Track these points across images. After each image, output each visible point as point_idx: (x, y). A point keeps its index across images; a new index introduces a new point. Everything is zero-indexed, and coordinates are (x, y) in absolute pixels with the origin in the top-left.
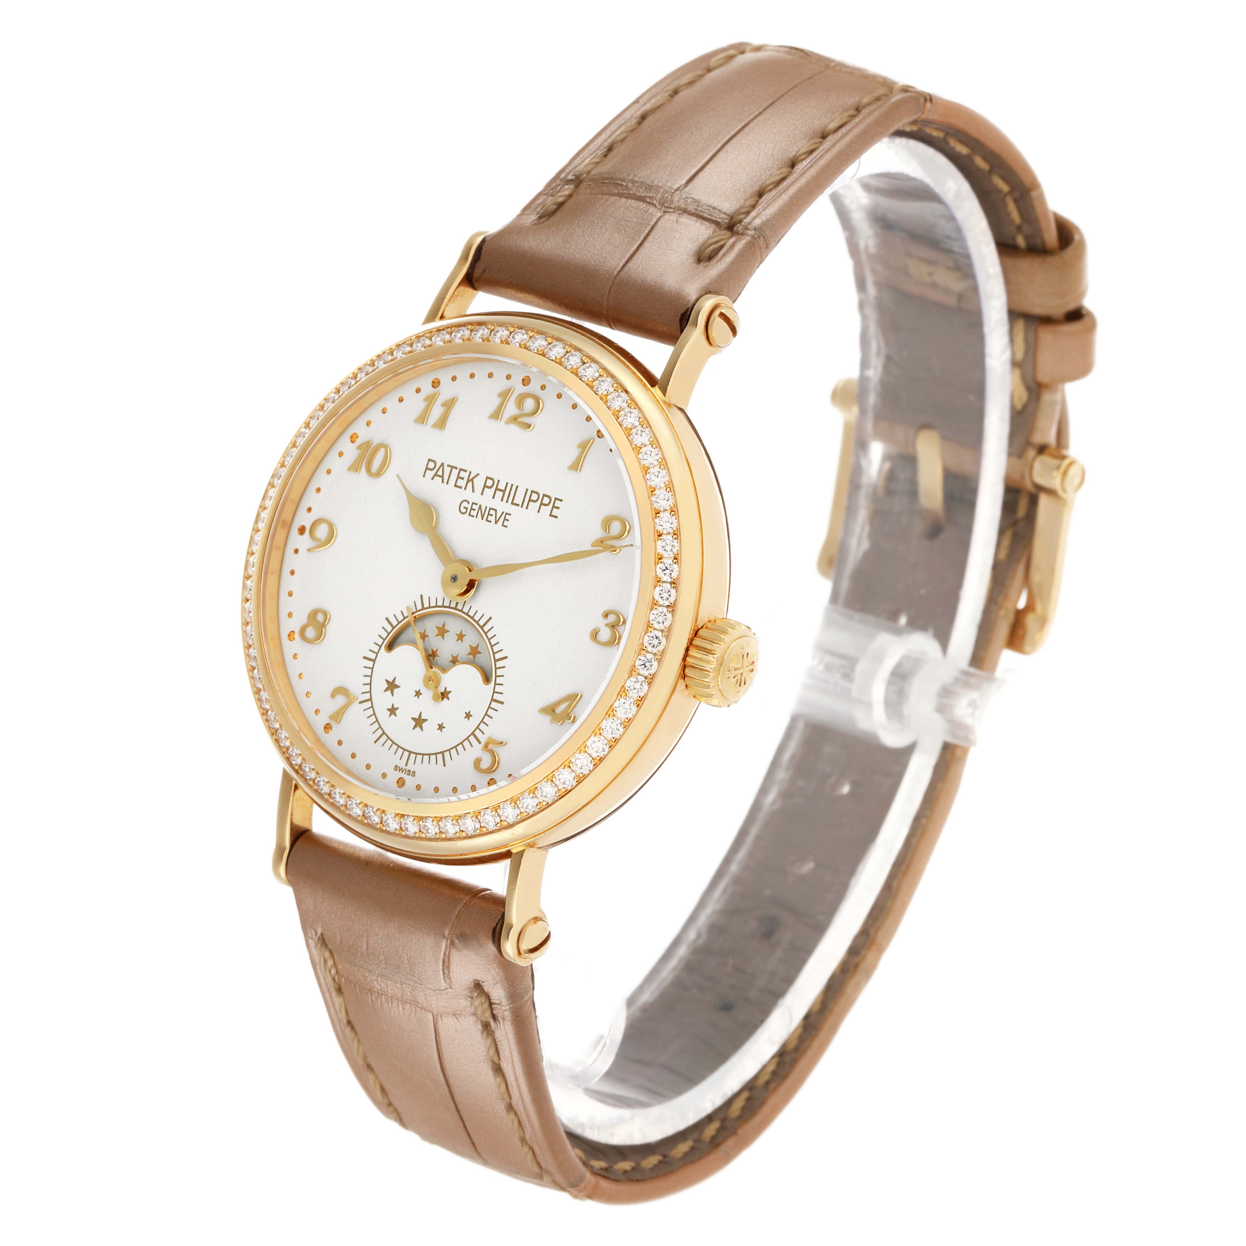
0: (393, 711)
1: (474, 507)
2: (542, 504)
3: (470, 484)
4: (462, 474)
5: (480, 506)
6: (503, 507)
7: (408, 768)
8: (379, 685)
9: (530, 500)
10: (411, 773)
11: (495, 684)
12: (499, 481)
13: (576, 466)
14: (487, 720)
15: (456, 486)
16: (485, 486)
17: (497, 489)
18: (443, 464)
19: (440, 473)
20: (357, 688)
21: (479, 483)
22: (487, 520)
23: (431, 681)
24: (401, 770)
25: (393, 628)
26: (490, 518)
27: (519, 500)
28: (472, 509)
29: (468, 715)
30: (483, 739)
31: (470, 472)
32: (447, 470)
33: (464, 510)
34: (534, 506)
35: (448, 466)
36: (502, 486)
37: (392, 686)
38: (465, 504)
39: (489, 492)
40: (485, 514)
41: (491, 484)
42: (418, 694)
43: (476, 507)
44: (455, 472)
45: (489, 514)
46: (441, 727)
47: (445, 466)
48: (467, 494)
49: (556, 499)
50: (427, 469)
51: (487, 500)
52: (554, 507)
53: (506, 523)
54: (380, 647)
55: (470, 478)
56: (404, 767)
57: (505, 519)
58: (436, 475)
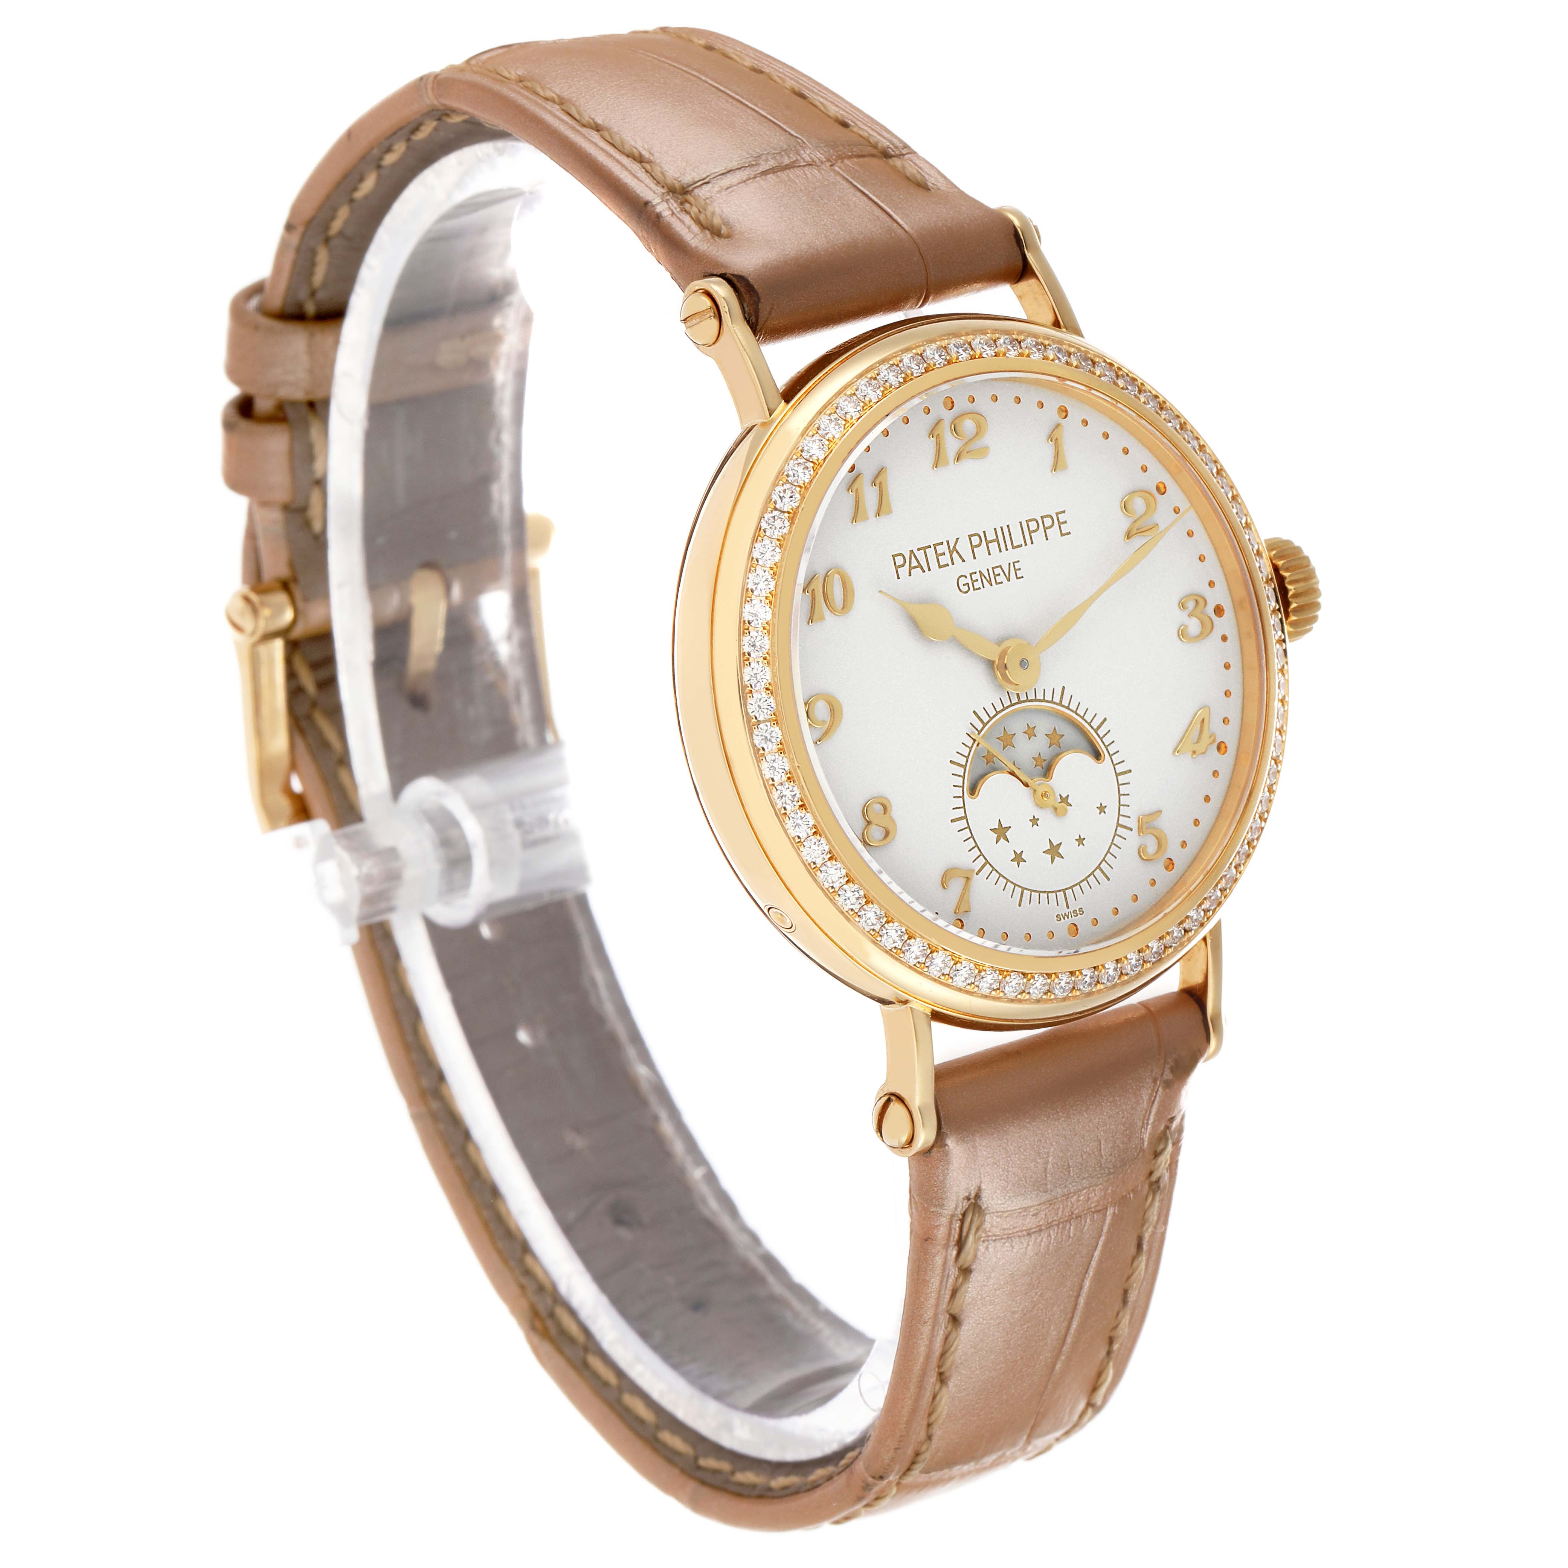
0: (1018, 858)
1: (974, 577)
2: (1045, 529)
3: (955, 554)
4: (940, 549)
5: (980, 572)
6: (1004, 558)
7: (1071, 909)
8: (987, 840)
9: (1030, 532)
10: (1078, 912)
11: (1111, 756)
12: (984, 532)
13: (1058, 463)
14: (1124, 800)
15: (940, 567)
16: (973, 547)
17: (987, 543)
18: (912, 552)
19: (915, 563)
20: (965, 858)
21: (964, 548)
22: (997, 583)
23: (1041, 798)
24: (1066, 916)
25: (965, 767)
26: (999, 579)
27: (1018, 539)
28: (973, 582)
29: (1102, 809)
30: (1132, 823)
31: (948, 542)
32: (920, 555)
33: (965, 589)
34: (1039, 536)
35: (919, 550)
36: (991, 536)
37: (1001, 832)
38: (963, 581)
39: (981, 551)
40: (990, 578)
41: (978, 540)
42: (1035, 821)
43: (976, 577)
44: (931, 552)
45: (995, 576)
46: (1080, 841)
47: (915, 551)
48: (960, 568)
49: (1057, 514)
50: (897, 567)
51: (984, 561)
52: (1060, 524)
53: (1019, 574)
54: (963, 797)
55: (951, 548)
56: (1067, 911)
57: (1016, 570)
58: (911, 568)
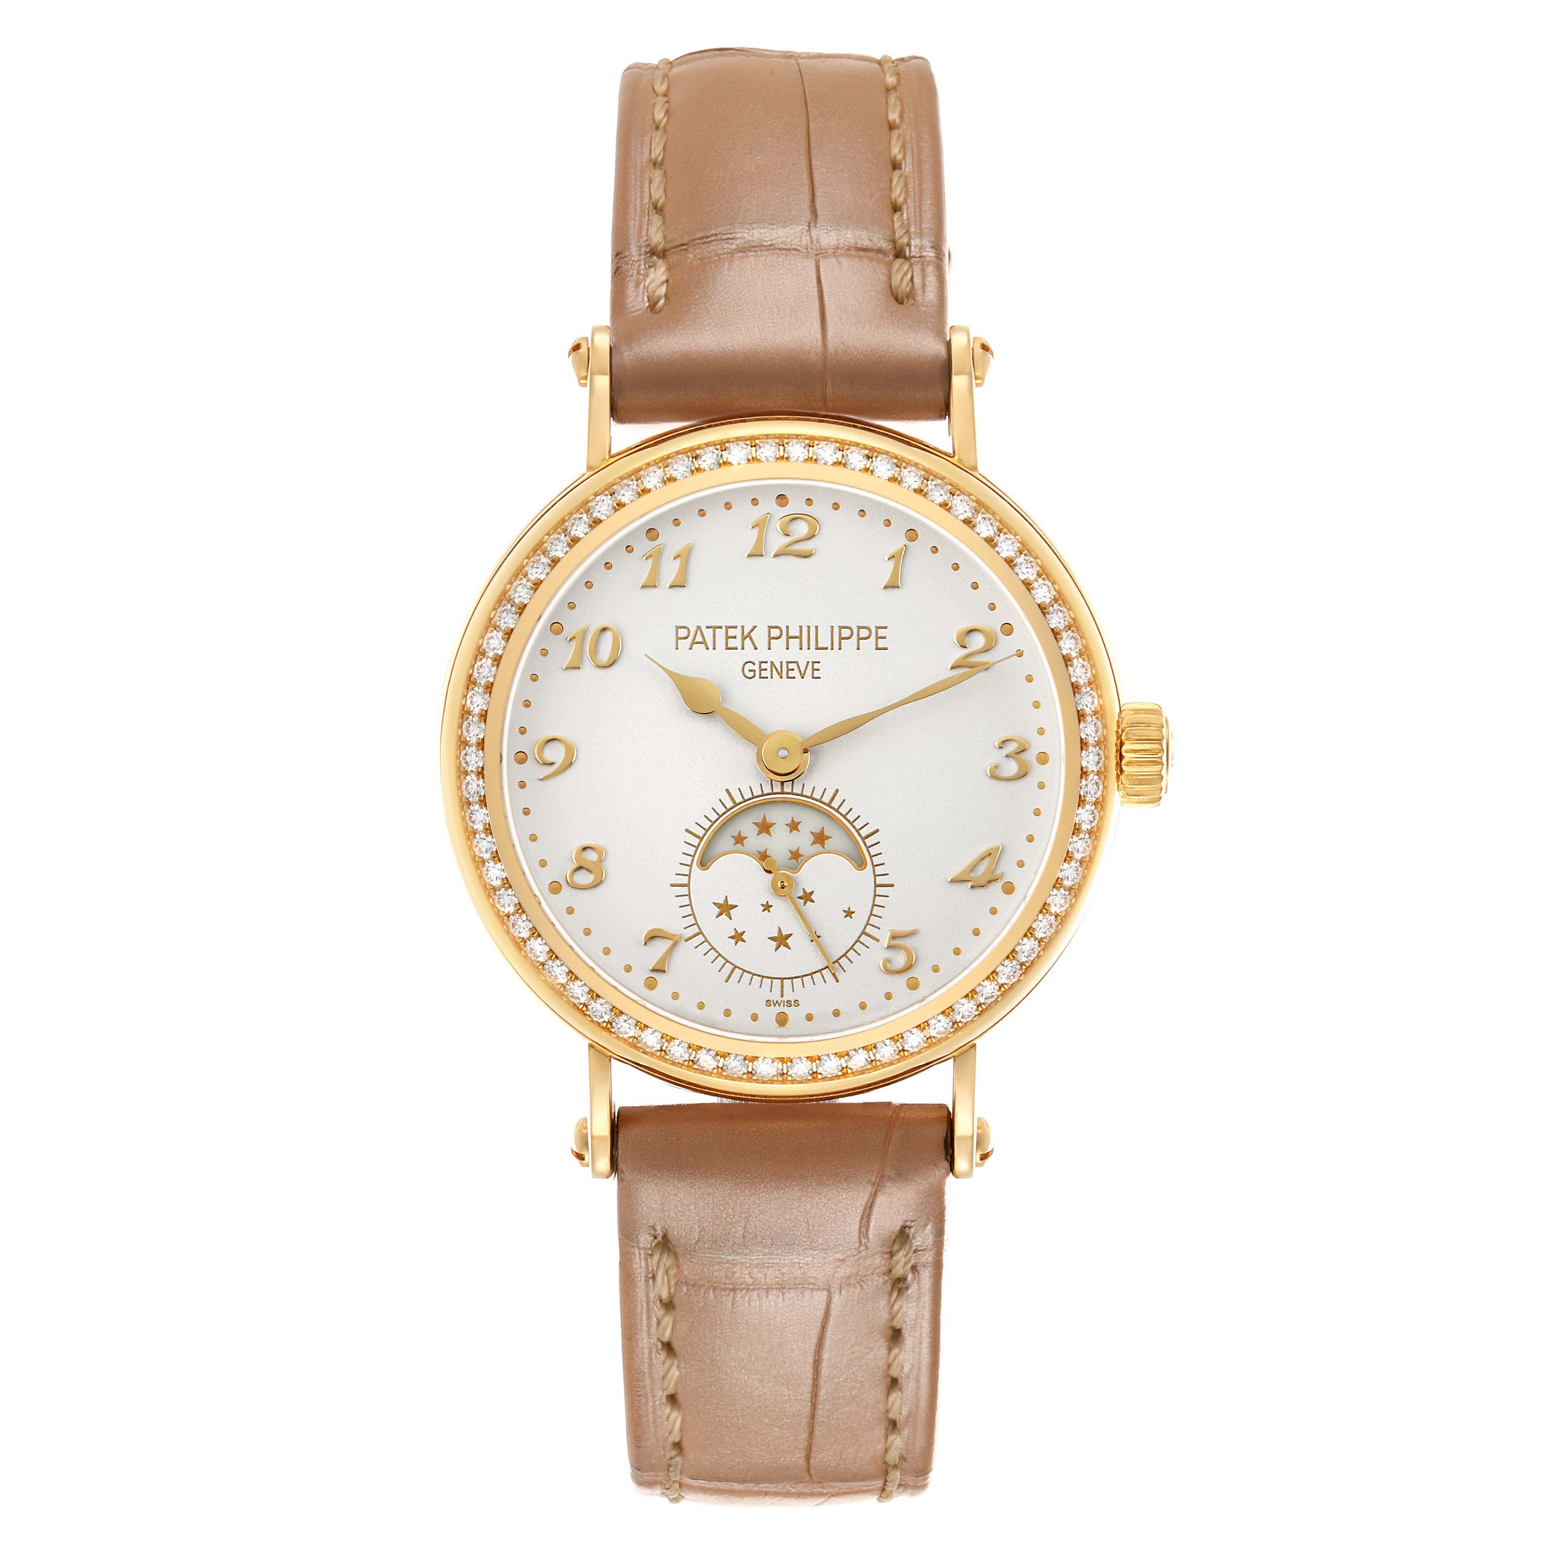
0: (738, 937)
1: (764, 666)
2: (859, 639)
3: (747, 640)
4: (731, 632)
5: (772, 662)
6: (804, 657)
7: (785, 998)
8: (707, 914)
9: (841, 638)
10: (793, 1003)
11: (874, 866)
12: (787, 627)
13: (894, 584)
14: (876, 910)
15: (728, 648)
16: (770, 638)
17: (789, 637)
18: (699, 628)
19: (699, 638)
20: (676, 925)
21: (760, 635)
22: (788, 677)
23: (782, 888)
24: (777, 1003)
25: (701, 838)
26: (791, 674)
27: (824, 641)
28: (761, 670)
29: (849, 913)
30: (880, 934)
31: (743, 627)
32: (708, 634)
33: (751, 674)
34: (850, 644)
35: (708, 627)
36: (794, 632)
37: (725, 908)
38: (749, 666)
39: (779, 644)
40: (782, 671)
41: (778, 633)
42: (767, 907)
43: (767, 666)
44: (720, 633)
45: (788, 670)
47: (703, 628)
48: (749, 653)
49: (877, 628)
50: (678, 638)
51: (779, 653)
52: (878, 638)
53: (816, 674)
54: (691, 866)
55: (745, 633)
56: (780, 999)
57: (814, 670)
58: (694, 643)
